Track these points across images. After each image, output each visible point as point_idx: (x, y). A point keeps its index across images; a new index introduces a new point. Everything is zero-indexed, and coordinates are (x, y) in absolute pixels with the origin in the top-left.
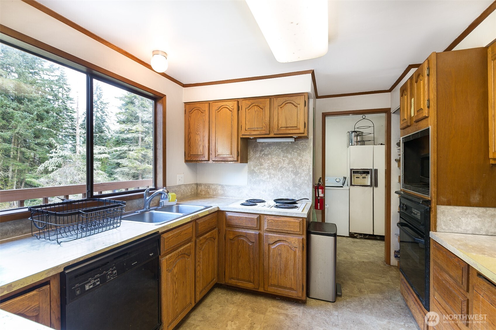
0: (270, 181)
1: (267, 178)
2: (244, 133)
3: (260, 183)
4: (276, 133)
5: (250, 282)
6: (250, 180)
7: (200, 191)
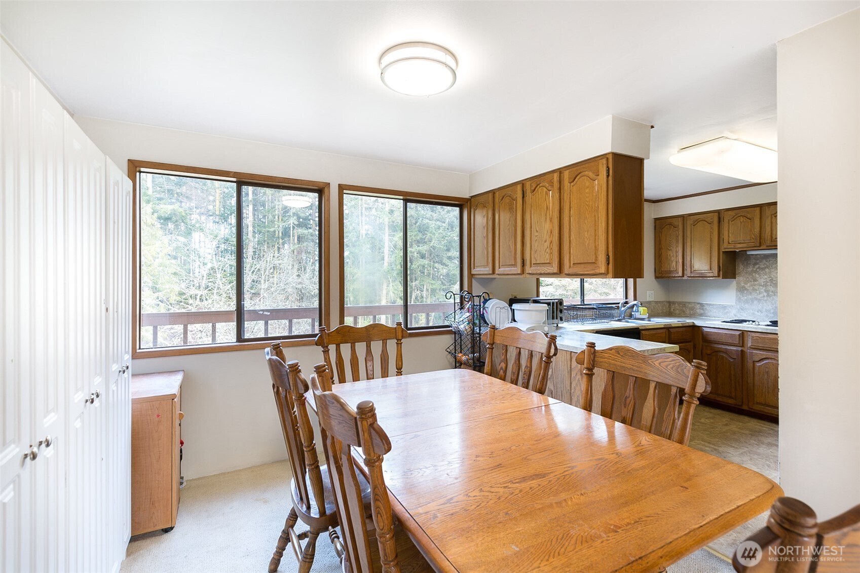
0: (767, 299)
1: (764, 296)
2: (726, 247)
3: (753, 302)
4: (768, 245)
5: (731, 397)
6: (740, 298)
7: (673, 310)
